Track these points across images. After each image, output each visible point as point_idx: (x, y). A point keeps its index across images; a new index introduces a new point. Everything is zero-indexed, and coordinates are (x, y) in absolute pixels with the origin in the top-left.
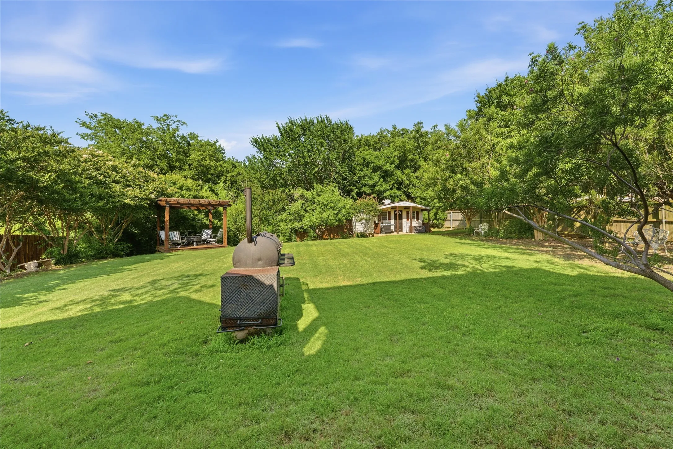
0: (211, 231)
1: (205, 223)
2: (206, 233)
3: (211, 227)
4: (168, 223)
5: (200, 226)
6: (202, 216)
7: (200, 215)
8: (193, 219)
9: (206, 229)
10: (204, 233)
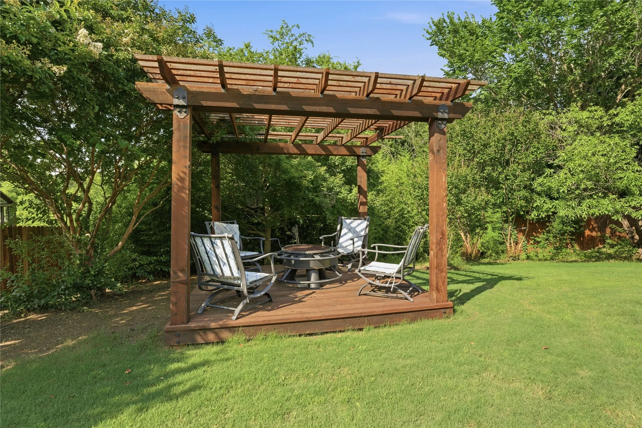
0: (365, 224)
1: (344, 200)
2: (350, 230)
3: (362, 209)
4: (186, 195)
5: (333, 207)
6: (338, 180)
7: (332, 179)
8: (316, 189)
9: (349, 216)
10: (344, 231)
